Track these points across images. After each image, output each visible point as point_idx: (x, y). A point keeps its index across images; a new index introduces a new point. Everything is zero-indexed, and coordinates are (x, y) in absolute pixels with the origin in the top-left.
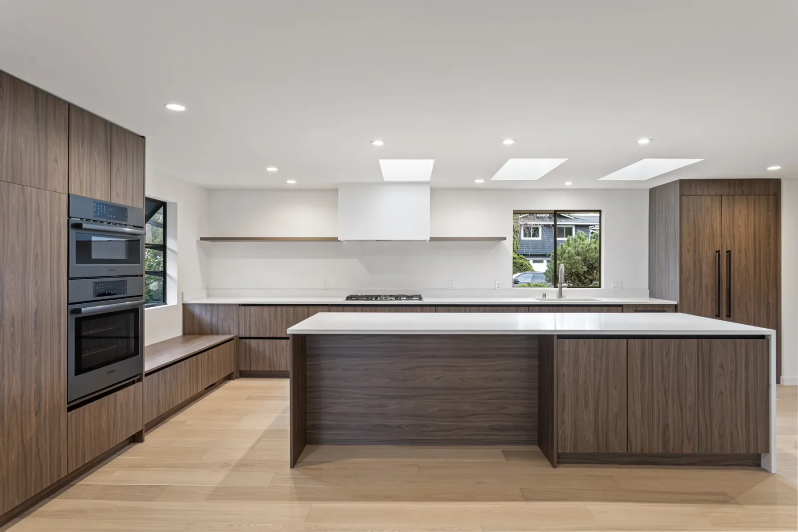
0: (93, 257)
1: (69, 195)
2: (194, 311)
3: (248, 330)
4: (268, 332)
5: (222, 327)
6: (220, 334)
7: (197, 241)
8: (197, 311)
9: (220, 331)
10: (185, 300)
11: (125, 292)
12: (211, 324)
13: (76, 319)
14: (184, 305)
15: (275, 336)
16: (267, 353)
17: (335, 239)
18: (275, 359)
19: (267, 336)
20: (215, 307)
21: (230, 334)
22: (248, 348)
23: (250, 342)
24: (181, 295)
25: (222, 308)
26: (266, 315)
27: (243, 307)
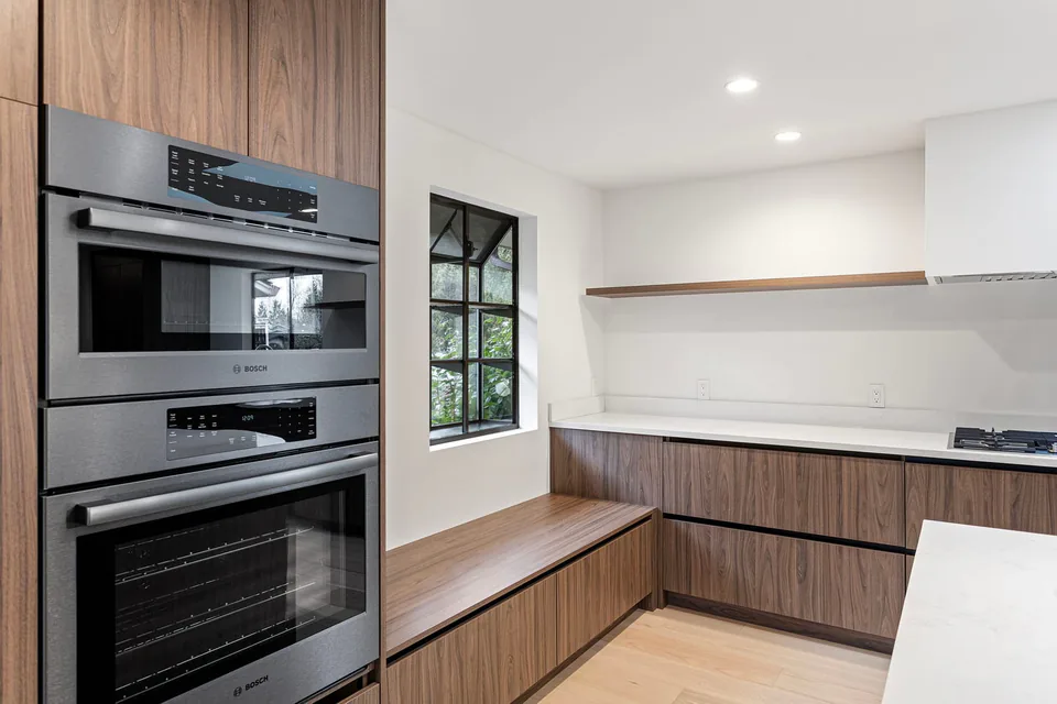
0: (166, 327)
1: (42, 109)
2: (571, 445)
3: (682, 500)
4: (731, 509)
5: (628, 485)
6: (624, 502)
7: (582, 297)
8: (576, 444)
9: (623, 493)
10: (553, 420)
11: (311, 432)
12: (605, 479)
13: (80, 540)
14: (552, 430)
15: (748, 523)
16: (729, 562)
17: (918, 278)
18: (749, 576)
19: (730, 520)
20: (613, 440)
21: (644, 503)
22: (683, 541)
23: (688, 526)
24: (547, 410)
25: (627, 442)
26: (726, 468)
27: (672, 445)
